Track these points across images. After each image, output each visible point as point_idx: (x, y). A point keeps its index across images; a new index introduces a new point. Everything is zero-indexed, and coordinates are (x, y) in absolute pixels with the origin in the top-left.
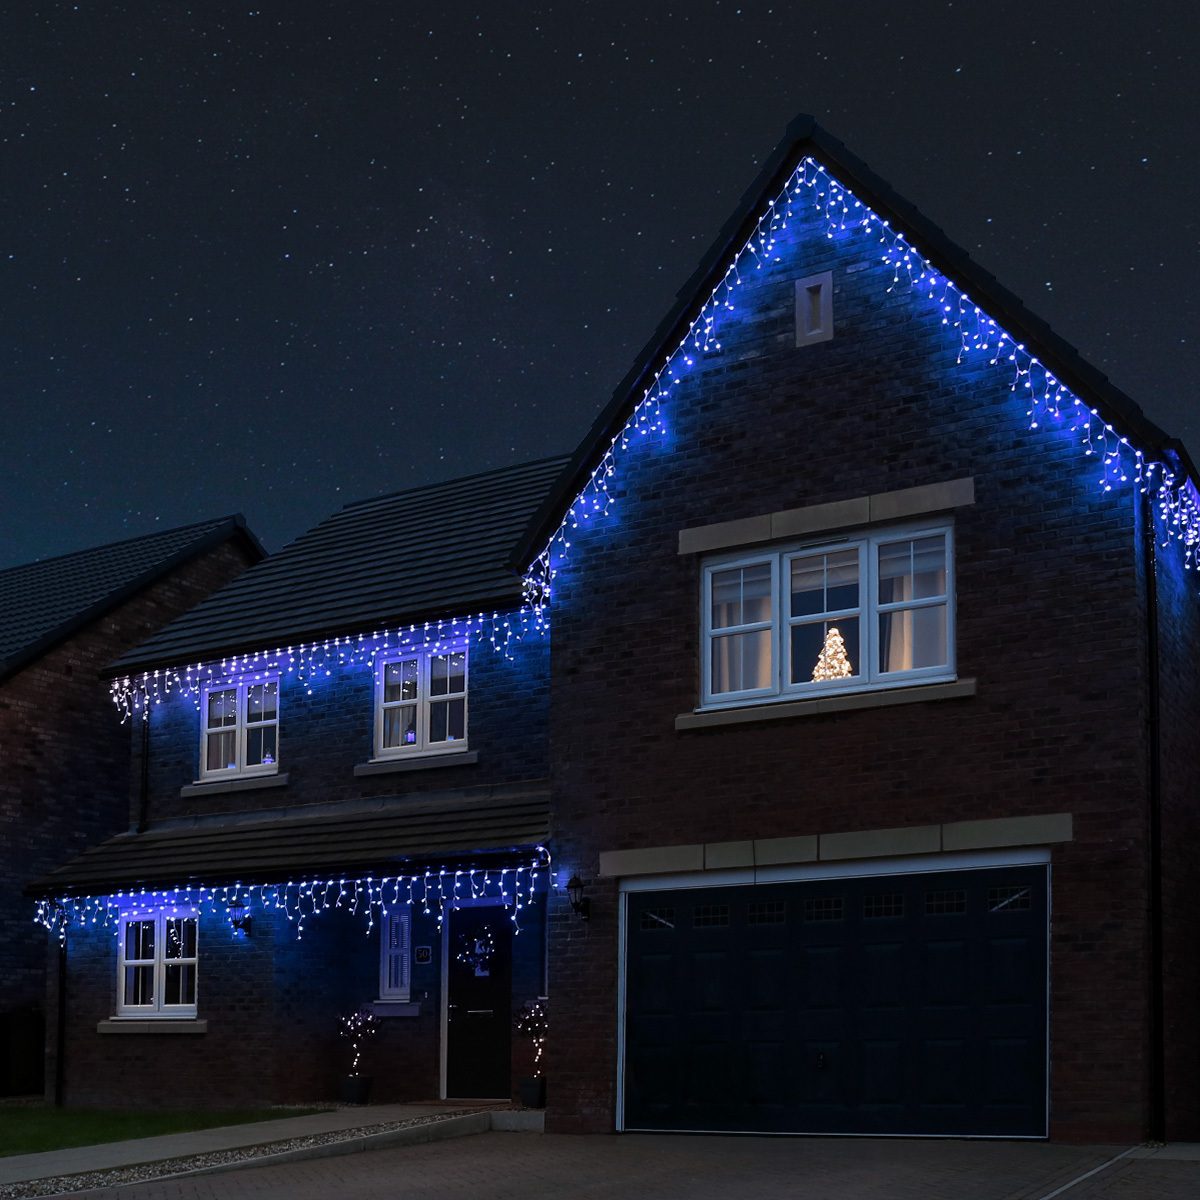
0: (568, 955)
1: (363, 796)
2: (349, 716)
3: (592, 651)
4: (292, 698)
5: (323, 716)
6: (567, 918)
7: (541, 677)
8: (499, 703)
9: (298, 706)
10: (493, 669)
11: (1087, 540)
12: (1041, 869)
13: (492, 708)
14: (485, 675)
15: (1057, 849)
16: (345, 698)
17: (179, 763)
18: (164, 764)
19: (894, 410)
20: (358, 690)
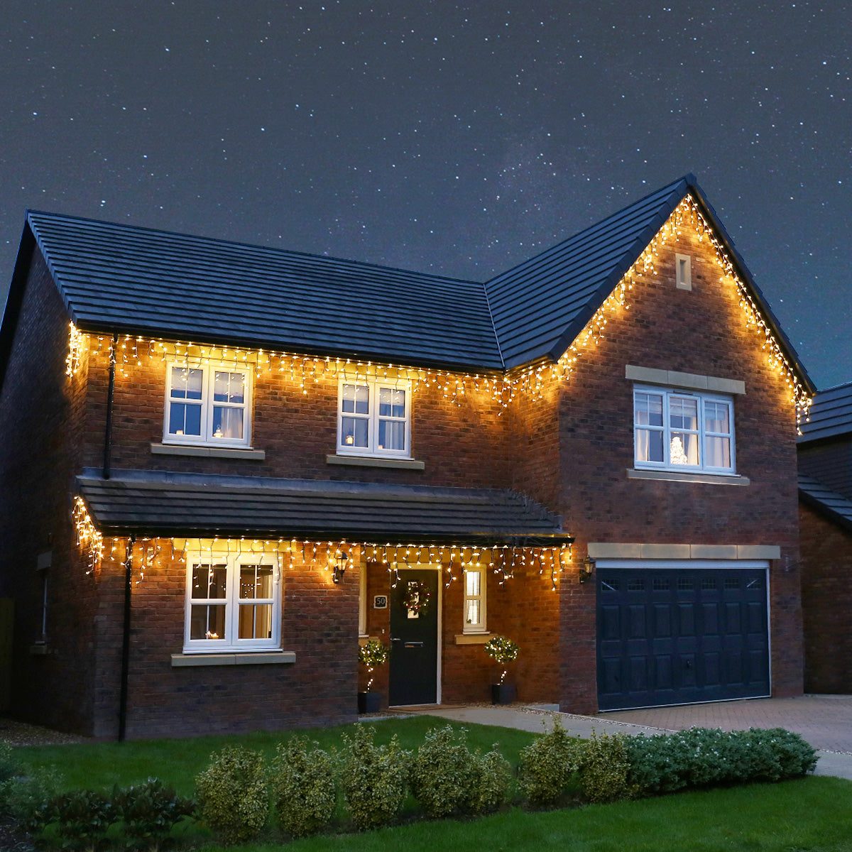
0: (571, 605)
1: (331, 479)
2: (320, 417)
3: (582, 421)
4: (268, 391)
5: (296, 411)
6: (570, 581)
7: (465, 421)
8: (437, 431)
9: (275, 399)
10: (432, 408)
11: (782, 424)
12: (764, 571)
13: (432, 434)
14: (426, 410)
15: (770, 561)
16: (317, 402)
17: (146, 422)
18: (127, 420)
19: (716, 337)
20: (327, 398)
